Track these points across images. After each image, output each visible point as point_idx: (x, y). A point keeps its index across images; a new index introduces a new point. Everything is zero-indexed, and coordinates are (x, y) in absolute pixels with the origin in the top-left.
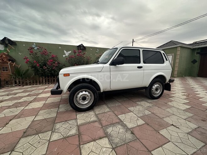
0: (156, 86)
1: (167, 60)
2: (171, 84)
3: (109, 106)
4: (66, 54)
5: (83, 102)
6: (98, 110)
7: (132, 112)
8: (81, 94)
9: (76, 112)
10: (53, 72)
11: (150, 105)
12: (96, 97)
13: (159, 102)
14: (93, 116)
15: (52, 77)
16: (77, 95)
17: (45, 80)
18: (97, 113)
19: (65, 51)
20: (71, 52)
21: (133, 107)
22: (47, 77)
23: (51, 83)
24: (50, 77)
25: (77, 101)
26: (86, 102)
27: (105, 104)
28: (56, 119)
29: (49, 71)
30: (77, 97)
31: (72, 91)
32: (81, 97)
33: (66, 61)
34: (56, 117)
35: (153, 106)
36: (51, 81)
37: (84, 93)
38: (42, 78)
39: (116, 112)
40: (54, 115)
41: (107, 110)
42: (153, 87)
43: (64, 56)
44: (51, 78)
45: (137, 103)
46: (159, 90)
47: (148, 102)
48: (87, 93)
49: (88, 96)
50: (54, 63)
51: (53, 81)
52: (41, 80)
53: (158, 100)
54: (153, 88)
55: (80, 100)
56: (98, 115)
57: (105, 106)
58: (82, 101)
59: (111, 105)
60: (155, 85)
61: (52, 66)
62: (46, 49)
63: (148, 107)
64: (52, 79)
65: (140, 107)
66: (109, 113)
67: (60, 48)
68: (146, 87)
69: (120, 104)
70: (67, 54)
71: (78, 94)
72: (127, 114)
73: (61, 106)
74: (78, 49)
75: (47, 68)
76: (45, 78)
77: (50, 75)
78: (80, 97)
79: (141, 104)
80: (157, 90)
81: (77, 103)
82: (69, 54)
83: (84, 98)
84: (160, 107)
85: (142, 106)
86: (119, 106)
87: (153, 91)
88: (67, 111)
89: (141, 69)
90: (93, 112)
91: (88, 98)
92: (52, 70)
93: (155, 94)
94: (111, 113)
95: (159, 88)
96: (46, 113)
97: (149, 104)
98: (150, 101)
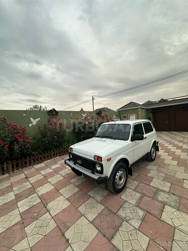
3: (132, 178)
6: (130, 186)
7: (154, 178)
9: (115, 194)
14: (134, 193)
15: (23, 159)
17: (13, 166)
19: (32, 119)
20: (39, 119)
21: (149, 172)
22: (14, 161)
23: (22, 168)
24: (19, 160)
25: (116, 183)
28: (109, 209)
30: (116, 179)
34: (106, 207)
36: (22, 165)
38: (7, 163)
40: (101, 206)
43: (30, 125)
49: (122, 174)
52: (5, 167)
53: (155, 161)
58: (119, 182)
64: (23, 161)
67: (24, 115)
69: (137, 173)
70: (34, 122)
71: (117, 175)
72: (153, 181)
73: (90, 194)
74: (49, 115)
76: (12, 162)
82: (37, 122)
85: (153, 170)
86: (139, 176)
88: (106, 197)
89: (146, 139)
90: (128, 189)
91: (123, 177)
96: (89, 209)
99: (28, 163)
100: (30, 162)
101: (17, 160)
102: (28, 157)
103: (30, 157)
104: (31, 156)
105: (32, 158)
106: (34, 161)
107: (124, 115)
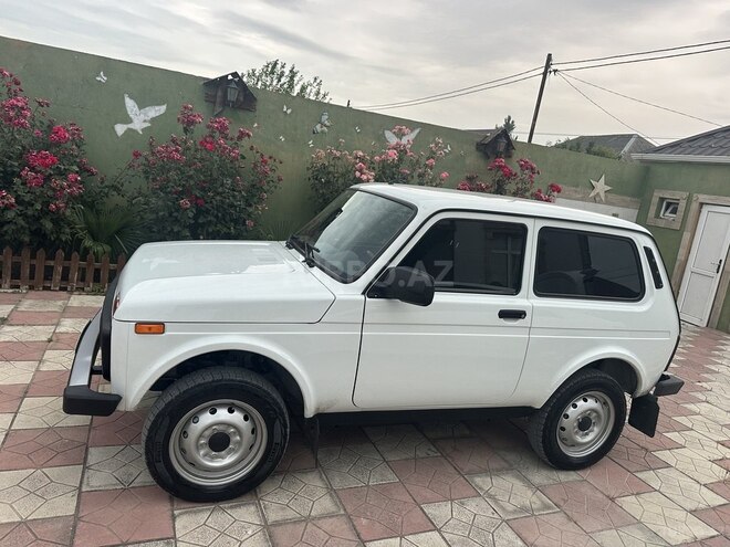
0: (584, 405)
1: (659, 284)
2: (661, 400)
3: (337, 483)
4: (131, 121)
5: (213, 458)
6: (279, 502)
7: (439, 531)
8: (206, 419)
9: (171, 500)
10: (48, 225)
11: (534, 499)
12: (278, 439)
13: (585, 489)
14: (250, 533)
15: (41, 253)
16: (187, 423)
18: (272, 516)
19: (130, 104)
20: (162, 109)
21: (452, 500)
23: (31, 288)
24: (26, 253)
25: (183, 451)
26: (228, 460)
27: (317, 466)
28: (75, 527)
29: (25, 216)
30: (184, 433)
31: (167, 405)
32: (207, 433)
33: (131, 166)
34: (77, 517)
35: (547, 507)
36: (32, 277)
37: (223, 414)
39: (364, 521)
40: (65, 506)
41: (325, 504)
42: (571, 411)
43: (120, 129)
44: (33, 256)
45: (478, 480)
46: (596, 429)
47: (529, 484)
48: (237, 417)
49: (238, 431)
50: (62, 174)
51: (40, 273)
53: (585, 474)
54: (567, 416)
55: (198, 447)
56: (278, 531)
57: (314, 482)
58: (205, 455)
59: (347, 478)
60: (580, 403)
61: (50, 193)
62: (19, 79)
63: (523, 509)
64: (41, 262)
65: (484, 504)
66: (327, 524)
67: (102, 78)
68: (530, 408)
69: (392, 478)
70: (140, 118)
71: (195, 418)
72: (410, 538)
73: (95, 455)
74: (210, 100)
75: (19, 201)
77: (27, 239)
78: (201, 436)
79: (492, 492)
80: (584, 424)
81: (182, 461)
82: (153, 120)
83: (219, 441)
84: (576, 516)
85: (496, 501)
86: (383, 490)
87: (563, 429)
88: (125, 491)
89: (519, 322)
90: (253, 508)
91: (239, 443)
92: (45, 212)
93: (575, 444)
94: (338, 526)
95: (599, 416)
96: (24, 493)
97: (529, 493)
98: (541, 477)
99: (57, 277)
100: (65, 277)
101: (17, 252)
102: (61, 253)
103: (68, 258)
104: (75, 255)
105: (76, 263)
106: (82, 279)
107: (667, 195)
